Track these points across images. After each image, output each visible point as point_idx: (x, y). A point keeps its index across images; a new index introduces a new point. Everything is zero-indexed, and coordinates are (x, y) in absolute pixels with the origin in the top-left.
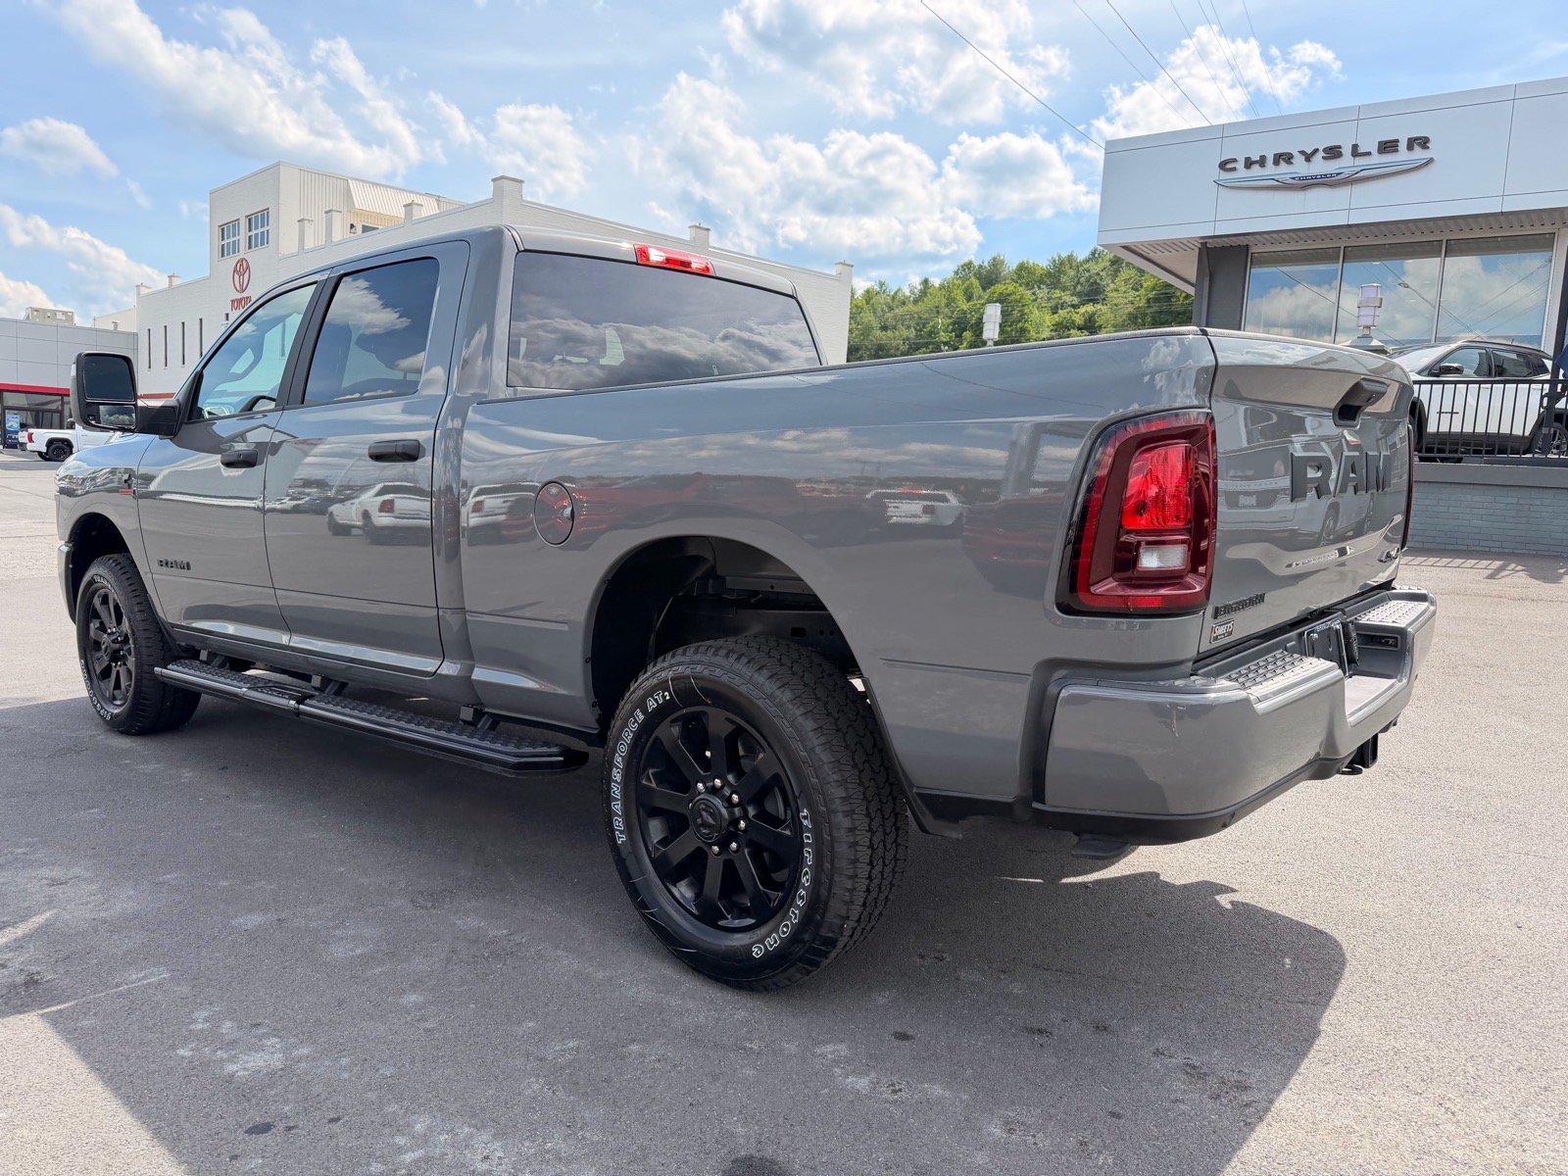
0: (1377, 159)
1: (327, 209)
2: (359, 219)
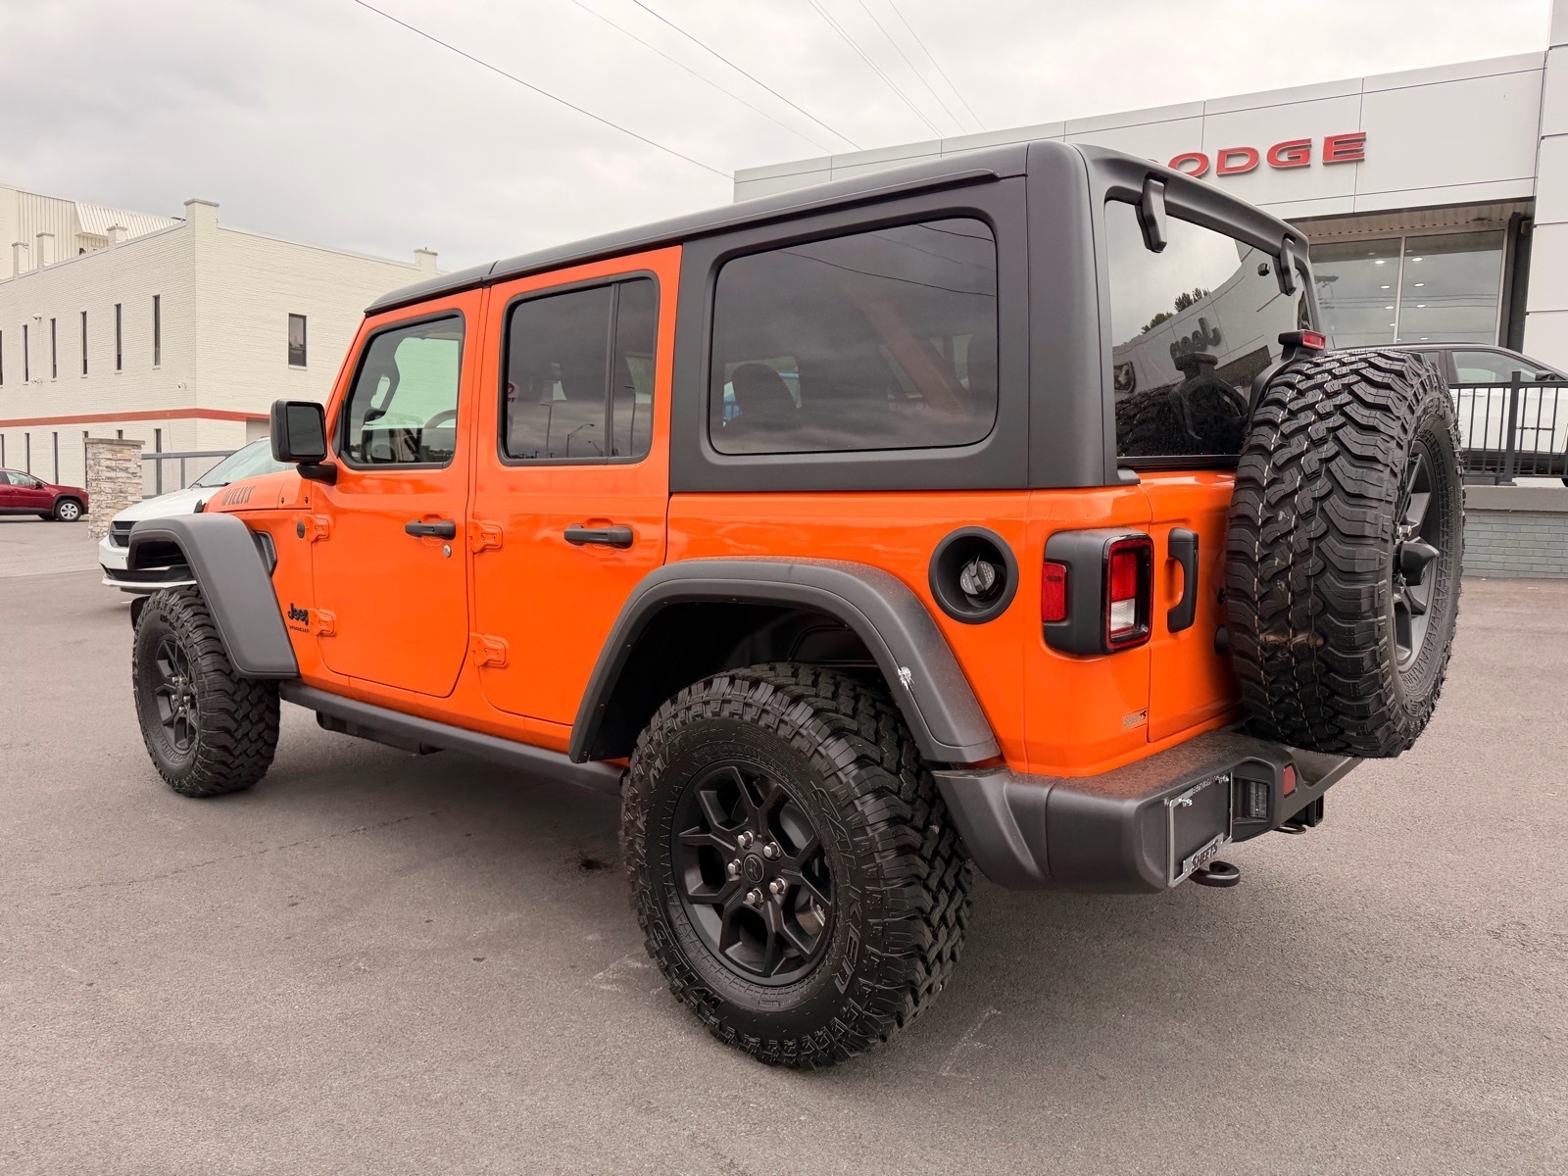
1: (39, 232)
2: (90, 243)
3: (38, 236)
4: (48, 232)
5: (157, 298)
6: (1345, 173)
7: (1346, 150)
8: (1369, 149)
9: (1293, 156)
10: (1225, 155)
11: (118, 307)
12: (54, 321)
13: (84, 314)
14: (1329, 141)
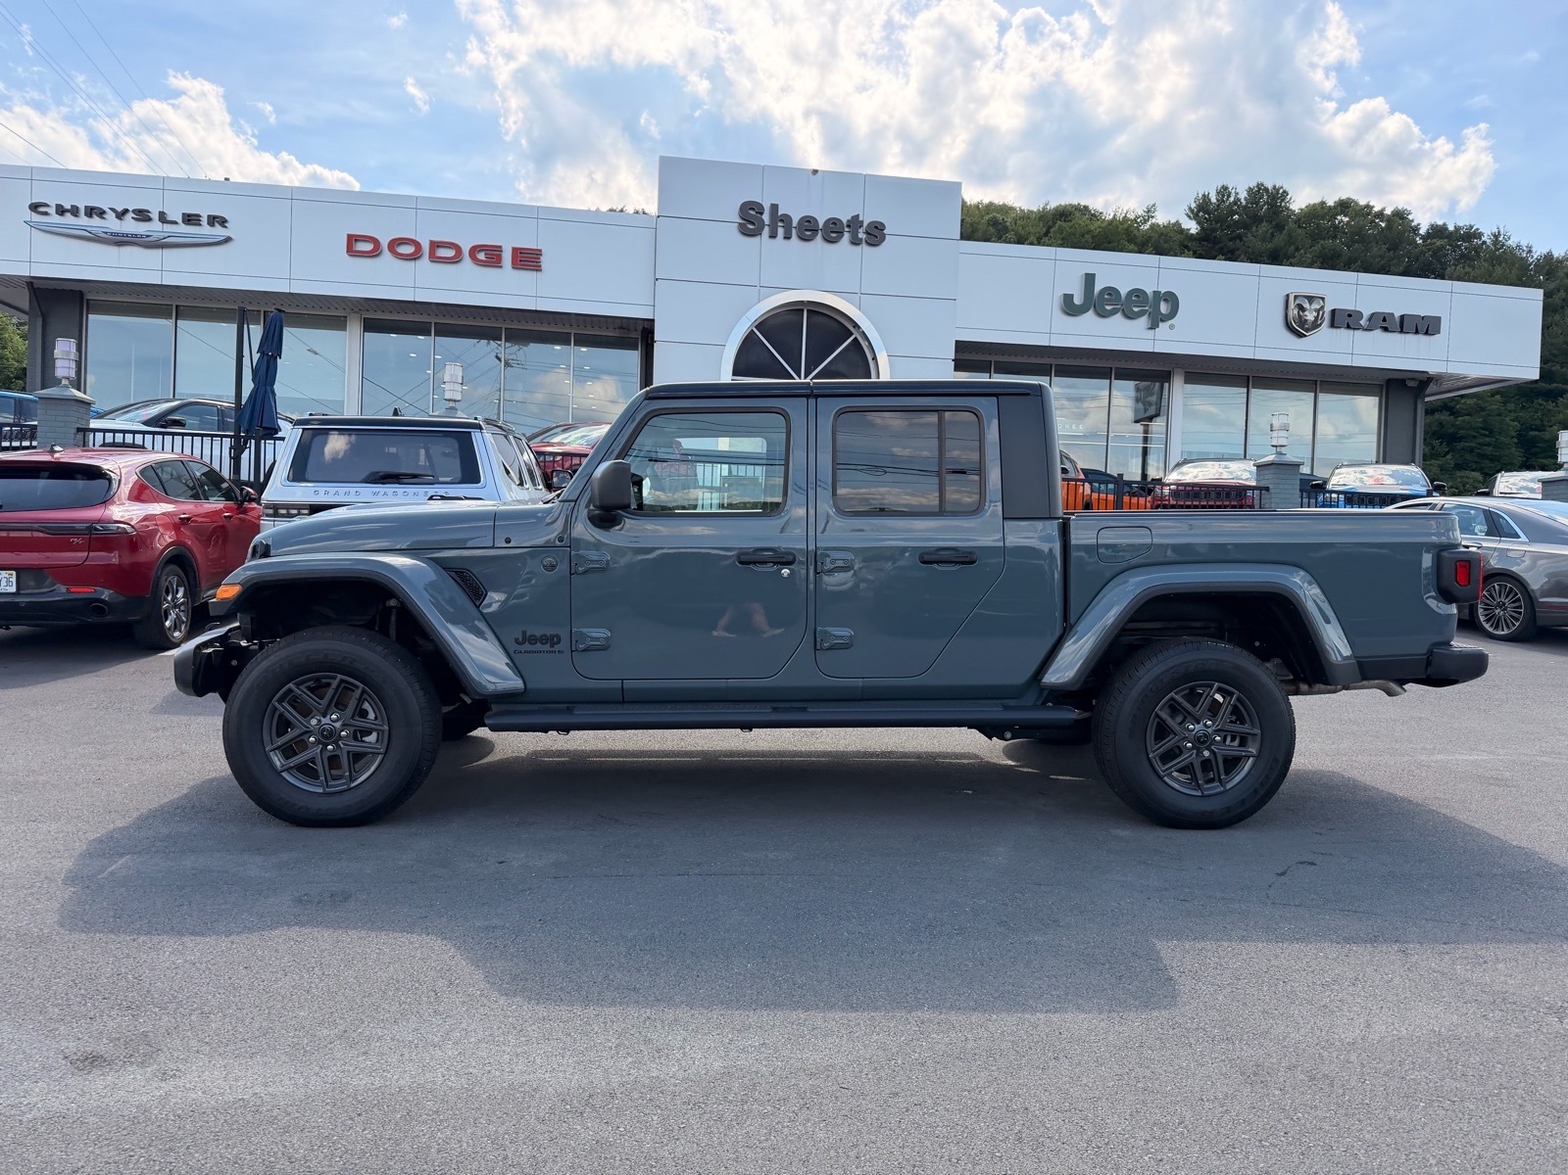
0: (183, 228)
6: (526, 277)
7: (528, 260)
8: (544, 261)
9: (489, 256)
10: (435, 245)
14: (515, 250)
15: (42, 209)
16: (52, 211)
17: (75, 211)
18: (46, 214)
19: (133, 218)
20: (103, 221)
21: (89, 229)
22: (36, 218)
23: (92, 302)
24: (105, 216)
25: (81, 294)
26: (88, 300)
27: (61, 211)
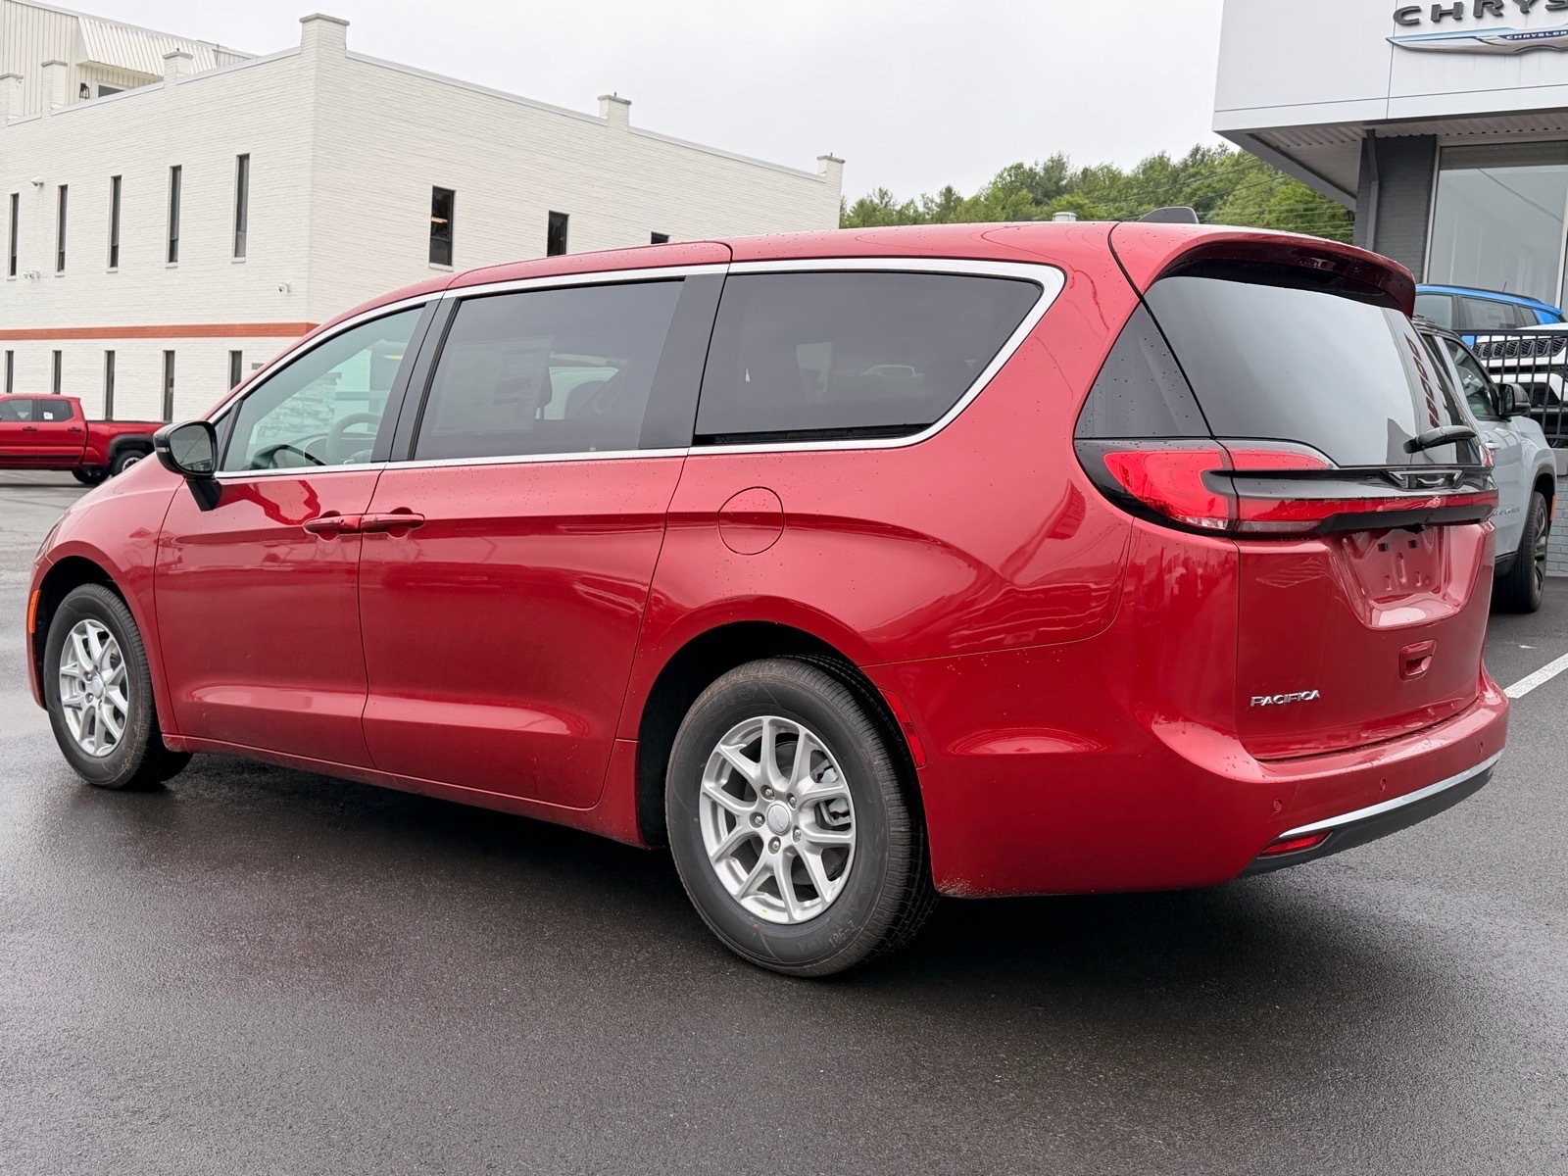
2: (94, 77)
3: (44, 65)
4: (57, 59)
5: (243, 159)
11: (176, 170)
12: (63, 189)
13: (117, 180)
15: (1409, 17)
16: (1425, 17)
17: (1457, 13)
18: (1416, 23)
19: (1547, 7)
20: (1499, 20)
21: (1477, 35)
22: (1403, 32)
23: (1447, 150)
24: (1502, 11)
25: (1434, 137)
26: (1441, 147)
27: (1438, 14)
